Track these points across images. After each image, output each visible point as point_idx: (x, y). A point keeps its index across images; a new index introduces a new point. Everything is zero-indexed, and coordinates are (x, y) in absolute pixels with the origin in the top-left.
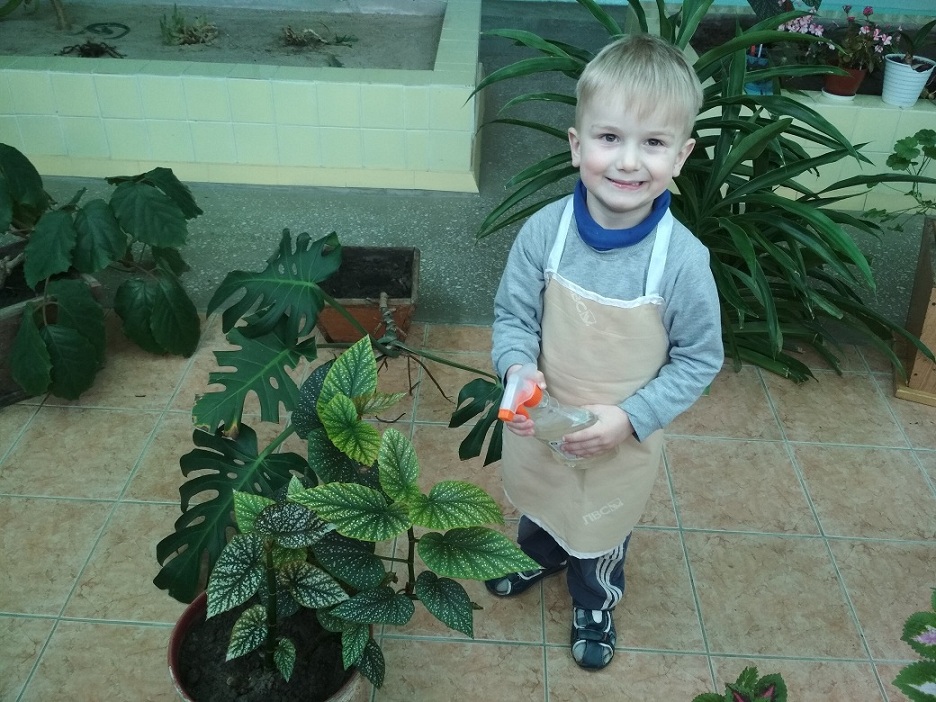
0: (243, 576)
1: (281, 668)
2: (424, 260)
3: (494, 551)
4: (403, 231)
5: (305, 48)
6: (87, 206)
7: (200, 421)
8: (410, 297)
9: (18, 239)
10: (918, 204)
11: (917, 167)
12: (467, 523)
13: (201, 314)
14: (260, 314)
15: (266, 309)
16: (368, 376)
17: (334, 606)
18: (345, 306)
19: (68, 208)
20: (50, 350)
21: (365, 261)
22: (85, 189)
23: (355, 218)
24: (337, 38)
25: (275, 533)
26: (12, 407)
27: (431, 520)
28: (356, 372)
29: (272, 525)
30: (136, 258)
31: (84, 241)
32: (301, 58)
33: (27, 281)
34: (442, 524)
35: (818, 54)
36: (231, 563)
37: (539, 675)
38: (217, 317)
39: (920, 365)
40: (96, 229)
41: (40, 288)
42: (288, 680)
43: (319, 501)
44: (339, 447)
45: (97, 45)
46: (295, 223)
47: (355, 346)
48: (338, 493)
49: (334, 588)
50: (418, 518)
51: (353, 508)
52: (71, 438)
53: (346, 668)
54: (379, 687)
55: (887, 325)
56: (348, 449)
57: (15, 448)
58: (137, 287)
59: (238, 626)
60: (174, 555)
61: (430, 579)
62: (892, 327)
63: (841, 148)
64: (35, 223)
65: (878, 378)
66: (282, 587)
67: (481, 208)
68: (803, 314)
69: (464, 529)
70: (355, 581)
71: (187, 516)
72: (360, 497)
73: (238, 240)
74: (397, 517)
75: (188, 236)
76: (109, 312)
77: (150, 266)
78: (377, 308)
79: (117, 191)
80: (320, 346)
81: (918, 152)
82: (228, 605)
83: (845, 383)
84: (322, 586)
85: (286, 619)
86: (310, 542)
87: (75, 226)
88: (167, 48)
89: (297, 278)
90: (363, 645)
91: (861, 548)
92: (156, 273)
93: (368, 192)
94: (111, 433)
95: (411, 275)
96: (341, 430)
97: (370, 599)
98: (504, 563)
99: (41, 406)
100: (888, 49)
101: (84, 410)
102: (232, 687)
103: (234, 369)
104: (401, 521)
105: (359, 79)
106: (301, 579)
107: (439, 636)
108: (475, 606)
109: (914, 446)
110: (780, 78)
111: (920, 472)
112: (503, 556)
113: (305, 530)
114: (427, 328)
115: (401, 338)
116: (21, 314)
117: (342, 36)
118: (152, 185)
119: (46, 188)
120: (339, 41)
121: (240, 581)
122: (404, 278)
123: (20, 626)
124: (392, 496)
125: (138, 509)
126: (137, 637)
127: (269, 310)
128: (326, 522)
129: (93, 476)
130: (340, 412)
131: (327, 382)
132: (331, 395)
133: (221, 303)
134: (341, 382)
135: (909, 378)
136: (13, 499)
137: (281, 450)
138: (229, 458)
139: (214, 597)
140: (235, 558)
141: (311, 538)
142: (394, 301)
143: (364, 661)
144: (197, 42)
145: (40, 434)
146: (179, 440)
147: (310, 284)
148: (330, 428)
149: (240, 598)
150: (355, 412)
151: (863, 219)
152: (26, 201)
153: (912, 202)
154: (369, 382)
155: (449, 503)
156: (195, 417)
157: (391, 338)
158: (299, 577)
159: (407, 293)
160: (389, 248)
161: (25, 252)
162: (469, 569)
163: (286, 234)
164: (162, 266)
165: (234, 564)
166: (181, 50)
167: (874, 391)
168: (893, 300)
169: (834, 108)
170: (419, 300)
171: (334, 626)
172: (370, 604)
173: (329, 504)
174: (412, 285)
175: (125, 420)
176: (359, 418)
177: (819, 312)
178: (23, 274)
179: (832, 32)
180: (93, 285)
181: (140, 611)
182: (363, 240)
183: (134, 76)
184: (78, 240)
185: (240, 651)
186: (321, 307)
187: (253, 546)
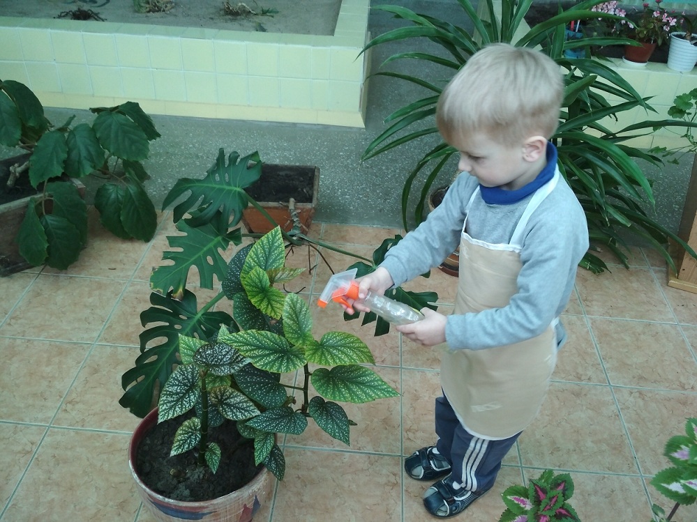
0: (184, 394)
1: (209, 463)
2: (323, 176)
3: (367, 382)
4: (308, 154)
5: (239, 17)
6: (76, 128)
7: (155, 287)
8: (311, 202)
9: (24, 152)
10: (690, 144)
11: (691, 117)
12: (347, 362)
13: (158, 211)
14: (201, 210)
15: (205, 206)
16: (278, 255)
17: (250, 419)
18: (264, 208)
19: (62, 130)
20: (48, 233)
21: (279, 175)
22: (74, 116)
23: (273, 144)
24: (263, 10)
25: (207, 365)
26: (18, 274)
27: (321, 359)
28: (270, 252)
29: (206, 359)
30: (111, 169)
31: (74, 154)
32: (236, 24)
33: (31, 182)
34: (329, 363)
35: (621, 31)
36: (176, 385)
37: (397, 478)
38: (169, 213)
39: (687, 262)
40: (82, 145)
41: (41, 188)
42: (214, 473)
43: (240, 342)
44: (256, 305)
45: (85, 11)
46: (228, 146)
47: (269, 234)
48: (255, 337)
49: (249, 407)
50: (311, 357)
51: (265, 348)
52: (61, 297)
53: (257, 465)
54: (280, 480)
55: (665, 233)
56: (263, 307)
57: (20, 304)
58: (111, 189)
59: (179, 432)
60: (134, 383)
61: (319, 402)
62: (668, 234)
63: (634, 100)
64: (37, 141)
65: (656, 272)
66: (213, 405)
67: (366, 139)
68: (601, 222)
69: (344, 367)
70: (265, 401)
71: (144, 355)
72: (271, 341)
73: (186, 158)
74: (297, 356)
75: (149, 154)
76: (91, 207)
77: (121, 174)
78: (287, 210)
79: (98, 118)
80: (245, 235)
81: (691, 105)
82: (174, 414)
83: (631, 274)
84: (241, 404)
85: (214, 428)
86: (232, 371)
87: (67, 143)
88: (137, 14)
89: (229, 184)
90: (270, 448)
91: (637, 394)
92: (126, 179)
93: (283, 125)
94: (90, 295)
95: (313, 187)
96: (258, 293)
97: (276, 415)
98: (374, 392)
99: (40, 274)
100: (673, 29)
101: (71, 277)
102: (174, 476)
103: (181, 250)
104: (299, 359)
105: (278, 41)
106: (226, 399)
107: (325, 447)
108: (351, 423)
109: (680, 322)
110: (591, 48)
111: (683, 341)
112: (372, 386)
113: (230, 363)
114: (323, 226)
115: (303, 232)
116: (27, 206)
117: (267, 9)
118: (124, 114)
119: (46, 115)
120: (264, 13)
121: (182, 398)
122: (308, 189)
123: (21, 431)
124: (293, 341)
125: (109, 350)
126: (106, 441)
127: (208, 207)
128: (244, 357)
129: (76, 325)
130: (257, 281)
131: (248, 259)
132: (251, 268)
133: (172, 201)
134: (258, 258)
135: (678, 272)
136: (17, 340)
137: (214, 309)
138: (176, 314)
139: (163, 408)
140: (179, 381)
141: (234, 368)
142: (300, 205)
143: (270, 461)
144: (159, 10)
145: (38, 294)
146: (139, 301)
147: (238, 189)
148: (249, 291)
149: (182, 410)
150: (268, 281)
151: (650, 154)
152: (31, 124)
153: (686, 142)
154: (279, 260)
155: (334, 347)
156: (152, 284)
157: (297, 232)
158: (224, 398)
159: (309, 200)
160: (298, 166)
161: (30, 161)
162: (348, 395)
163: (222, 152)
164: (130, 174)
165: (178, 385)
166: (146, 16)
167: (652, 281)
168: (670, 215)
169: (630, 71)
170: (318, 204)
171: (249, 434)
172: (276, 419)
173: (248, 345)
174: (313, 194)
175: (100, 286)
176: (271, 286)
177: (613, 221)
178: (28, 177)
179: (631, 15)
180: (79, 187)
181: (109, 423)
182: (278, 160)
183: (113, 35)
184: (69, 153)
185: (180, 450)
186: (246, 206)
187: (193, 373)
